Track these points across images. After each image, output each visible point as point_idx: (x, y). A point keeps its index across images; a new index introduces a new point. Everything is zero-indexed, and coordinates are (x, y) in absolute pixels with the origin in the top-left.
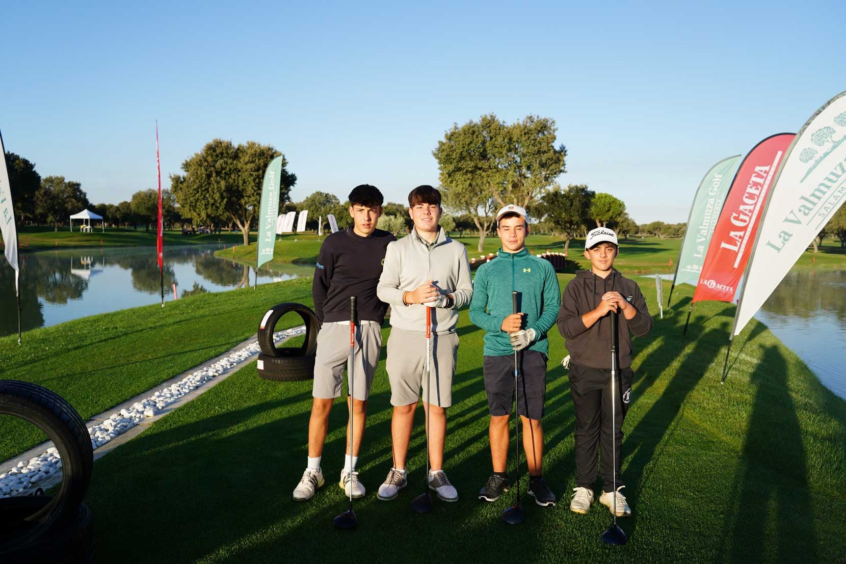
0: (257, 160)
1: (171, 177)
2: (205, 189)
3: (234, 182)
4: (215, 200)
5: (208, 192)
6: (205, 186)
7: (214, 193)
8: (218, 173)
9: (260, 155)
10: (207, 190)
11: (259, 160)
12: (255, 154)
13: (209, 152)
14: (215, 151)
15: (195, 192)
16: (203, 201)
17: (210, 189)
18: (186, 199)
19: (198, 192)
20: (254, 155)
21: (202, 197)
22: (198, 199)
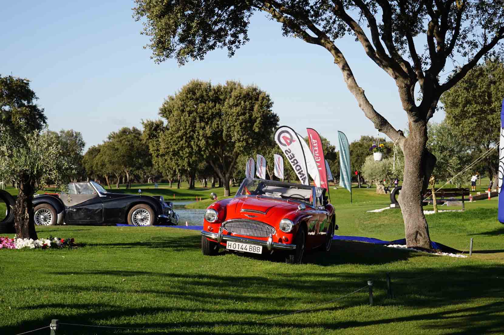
0: (242, 102)
1: (143, 123)
2: (190, 136)
3: (218, 127)
4: (199, 147)
5: (193, 138)
6: (190, 133)
7: (199, 139)
8: (202, 119)
9: (245, 97)
10: (192, 137)
11: (245, 102)
12: (240, 96)
13: (189, 96)
14: (194, 94)
15: (179, 139)
16: (187, 149)
17: (195, 136)
18: (168, 148)
19: (182, 140)
20: (238, 97)
21: (187, 144)
22: (182, 147)
